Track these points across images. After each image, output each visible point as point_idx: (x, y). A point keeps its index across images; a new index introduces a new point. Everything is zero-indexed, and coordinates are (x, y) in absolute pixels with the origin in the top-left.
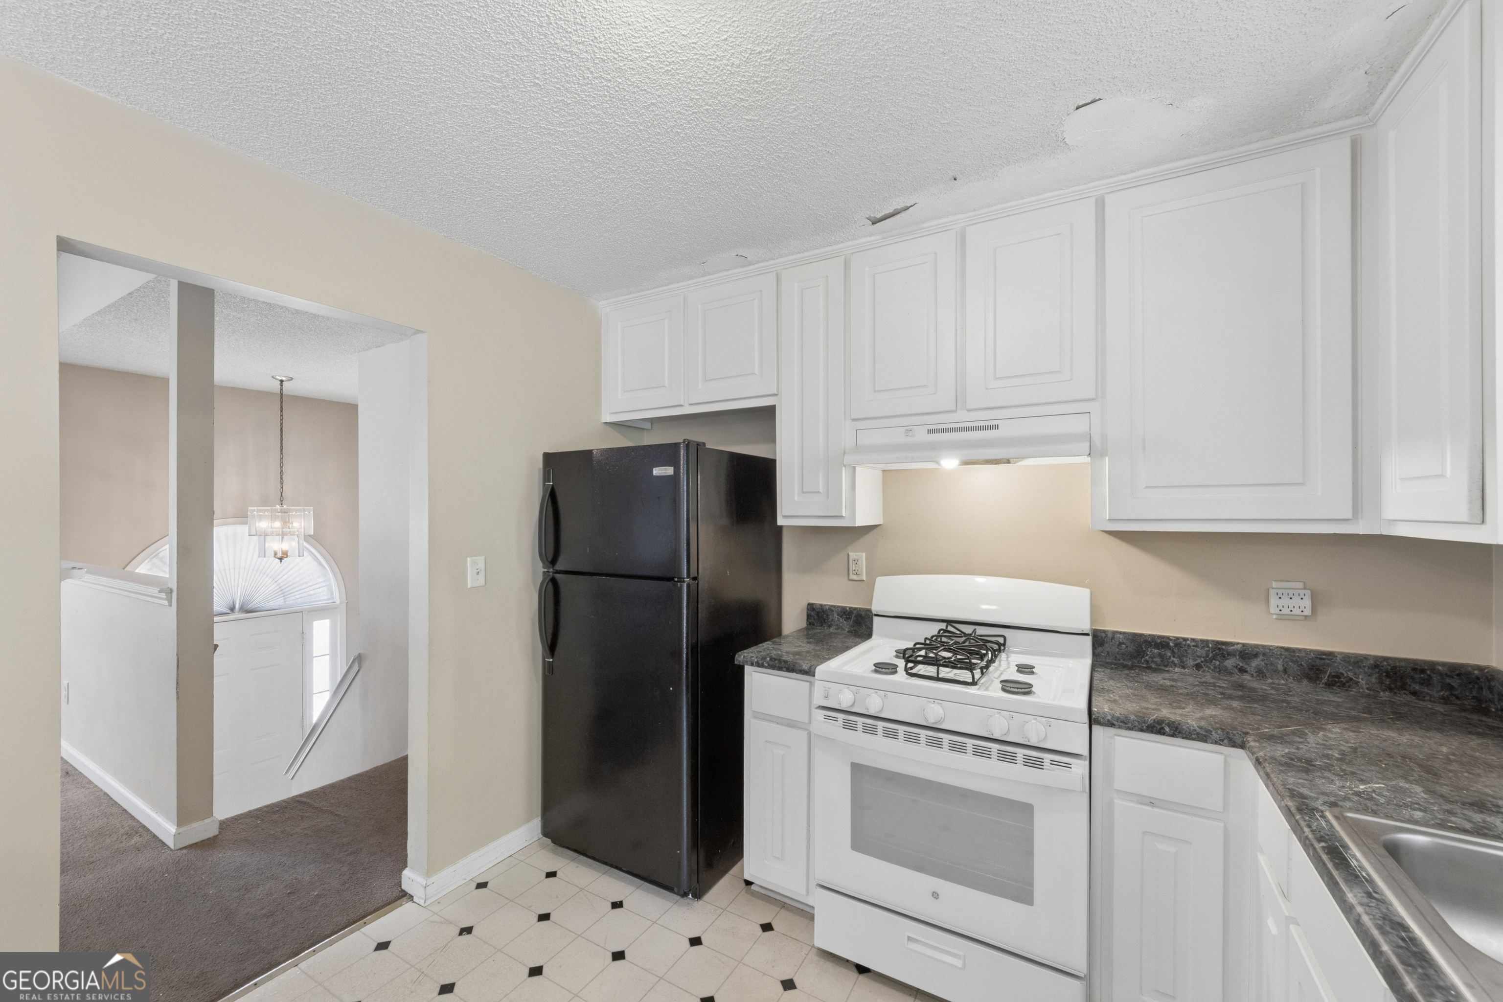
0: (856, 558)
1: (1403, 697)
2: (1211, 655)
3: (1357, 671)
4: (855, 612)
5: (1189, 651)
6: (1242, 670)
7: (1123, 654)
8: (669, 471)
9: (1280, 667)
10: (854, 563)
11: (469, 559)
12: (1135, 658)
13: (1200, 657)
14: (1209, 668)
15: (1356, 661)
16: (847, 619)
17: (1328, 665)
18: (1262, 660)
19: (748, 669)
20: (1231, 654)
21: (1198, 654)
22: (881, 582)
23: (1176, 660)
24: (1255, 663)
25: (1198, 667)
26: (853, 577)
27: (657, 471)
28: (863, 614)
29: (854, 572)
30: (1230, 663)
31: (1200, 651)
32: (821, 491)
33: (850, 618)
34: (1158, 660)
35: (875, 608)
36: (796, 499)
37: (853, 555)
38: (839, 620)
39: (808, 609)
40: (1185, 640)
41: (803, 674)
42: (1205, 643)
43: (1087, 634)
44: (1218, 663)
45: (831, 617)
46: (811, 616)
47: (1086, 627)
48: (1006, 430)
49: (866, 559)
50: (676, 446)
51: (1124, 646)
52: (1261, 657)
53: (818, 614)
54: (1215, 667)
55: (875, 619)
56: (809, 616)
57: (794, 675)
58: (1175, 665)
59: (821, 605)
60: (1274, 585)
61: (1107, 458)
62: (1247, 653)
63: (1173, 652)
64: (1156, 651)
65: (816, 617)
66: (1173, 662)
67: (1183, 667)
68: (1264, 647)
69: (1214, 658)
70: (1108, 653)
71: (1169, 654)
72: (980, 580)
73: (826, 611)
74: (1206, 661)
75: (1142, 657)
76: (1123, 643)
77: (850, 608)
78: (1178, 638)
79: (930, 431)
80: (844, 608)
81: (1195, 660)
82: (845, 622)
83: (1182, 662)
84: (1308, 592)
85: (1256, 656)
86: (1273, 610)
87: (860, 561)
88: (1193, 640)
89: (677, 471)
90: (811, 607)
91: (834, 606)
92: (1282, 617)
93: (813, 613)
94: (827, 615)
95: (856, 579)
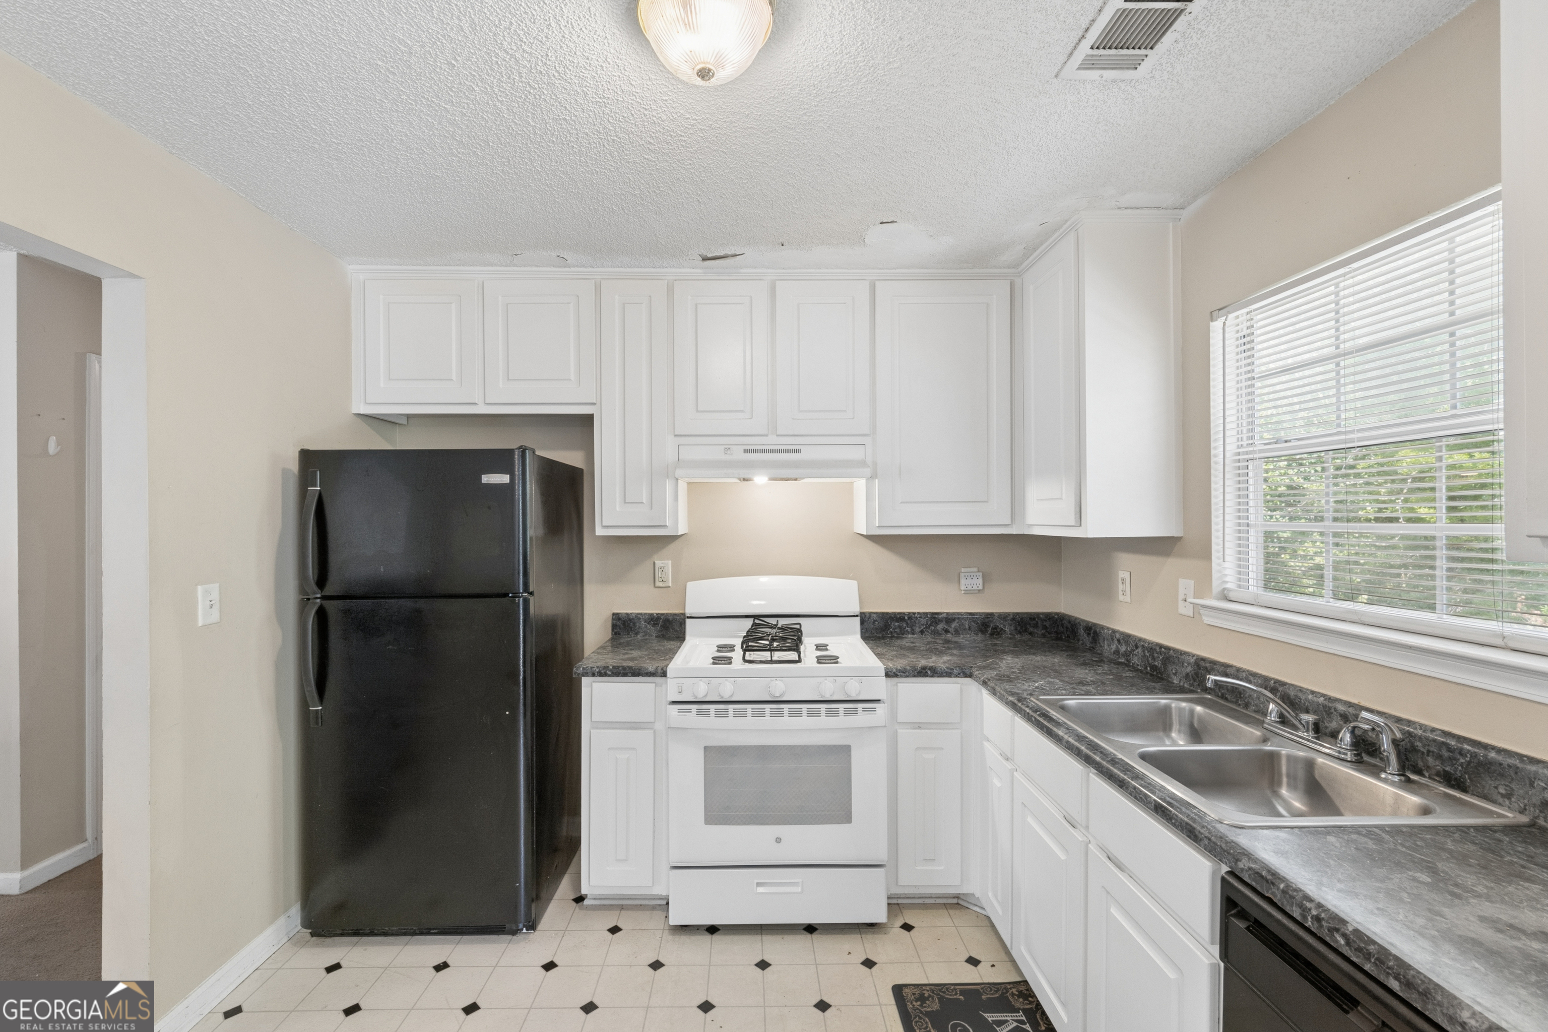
0: (662, 565)
1: (1026, 637)
2: (929, 623)
3: (1005, 623)
4: (662, 617)
5: (917, 622)
6: (947, 631)
7: (876, 629)
8: (505, 479)
9: (967, 626)
10: (660, 570)
11: (199, 588)
12: (884, 631)
13: (923, 625)
14: (928, 632)
15: (1004, 617)
16: (655, 625)
17: (991, 621)
18: (958, 623)
19: (585, 681)
20: (940, 621)
21: (922, 623)
22: (692, 587)
23: (909, 629)
24: (954, 625)
25: (922, 632)
26: (658, 584)
27: (487, 479)
28: (671, 618)
29: (661, 580)
30: (940, 627)
31: (923, 621)
32: (644, 502)
33: (657, 624)
34: (898, 630)
35: (689, 611)
36: (618, 509)
37: (659, 563)
38: (646, 627)
39: (613, 619)
40: (914, 613)
41: (650, 676)
42: (926, 614)
43: (857, 616)
44: (933, 628)
45: (637, 624)
46: (616, 625)
47: (857, 610)
48: (807, 454)
49: (672, 566)
50: (511, 452)
51: (877, 623)
52: (957, 621)
53: (624, 623)
54: (932, 631)
55: (688, 621)
56: (614, 626)
57: (640, 679)
58: (909, 633)
59: (627, 614)
60: (963, 570)
61: (877, 480)
62: (950, 619)
63: (907, 624)
64: (897, 624)
65: (622, 626)
66: (907, 631)
67: (913, 634)
68: (958, 613)
69: (931, 625)
70: (867, 629)
71: (905, 625)
72: (764, 579)
73: (632, 619)
74: (926, 627)
75: (889, 630)
76: (876, 621)
77: (657, 614)
78: (909, 613)
79: (746, 451)
80: (651, 615)
81: (920, 628)
82: (653, 629)
83: (913, 630)
84: (981, 574)
85: (954, 620)
86: (963, 588)
87: (667, 568)
88: (919, 613)
89: (512, 479)
90: (616, 617)
91: (641, 614)
92: (968, 592)
93: (618, 623)
94: (634, 624)
95: (664, 586)
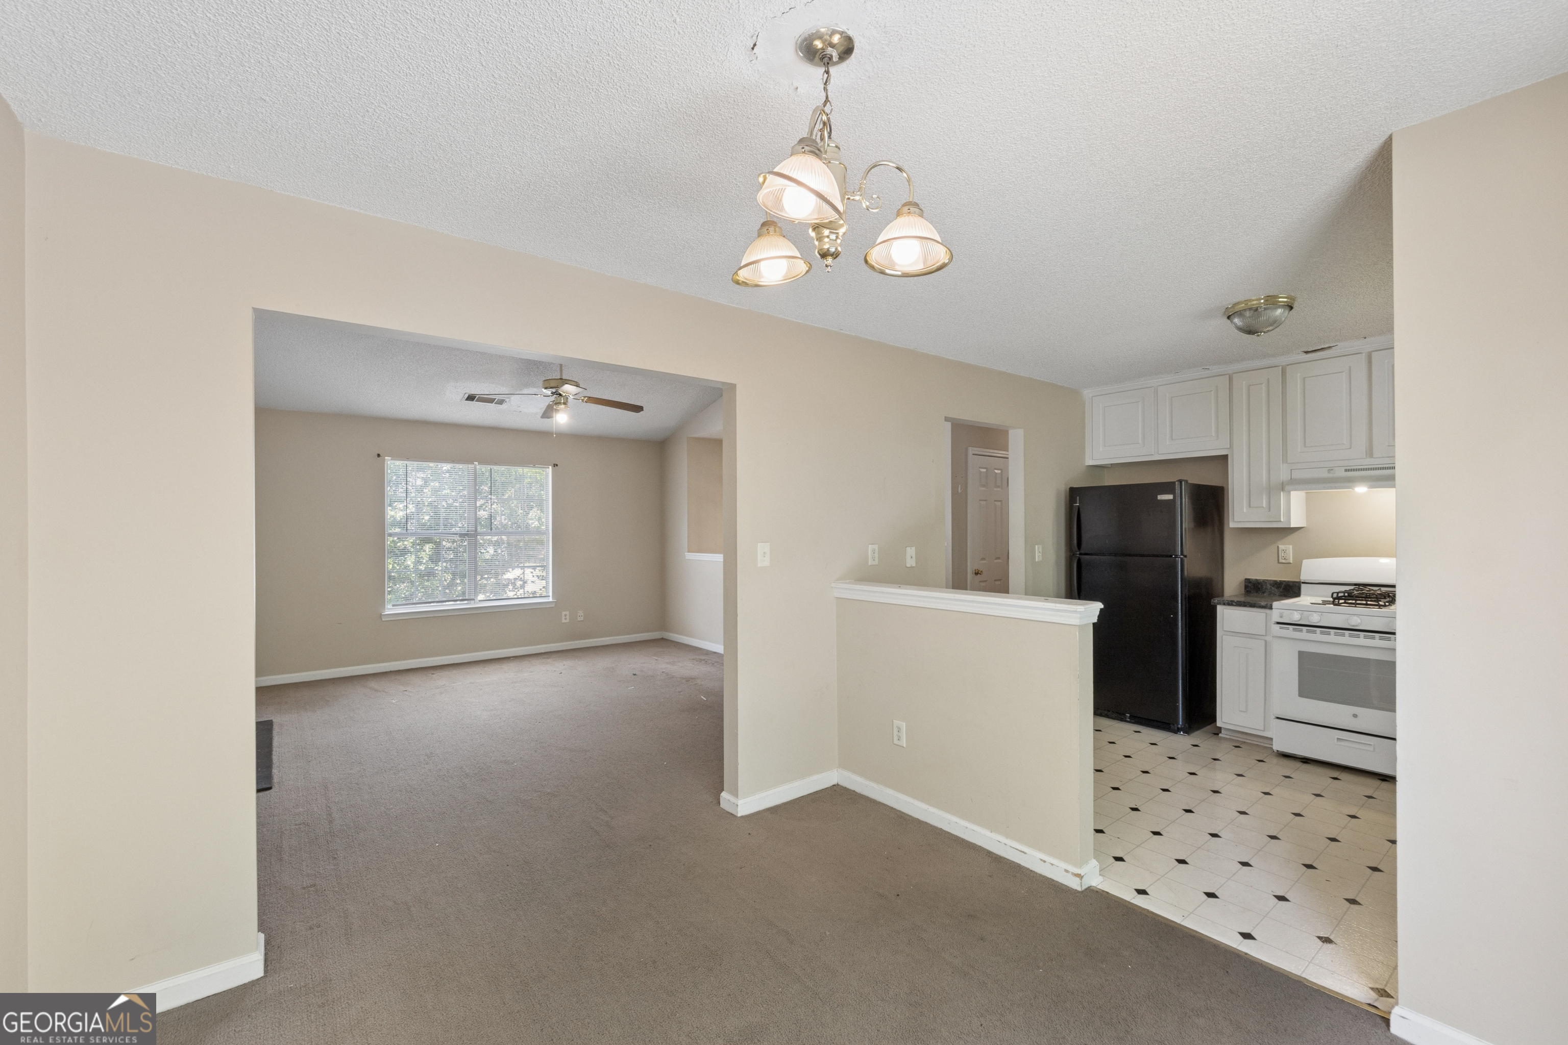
0: (1285, 548)
4: (1284, 583)
8: (1170, 497)
10: (1283, 552)
11: (1036, 546)
16: (1278, 587)
19: (1220, 608)
22: (1306, 563)
26: (1281, 561)
27: (1160, 497)
28: (1291, 584)
29: (1284, 558)
32: (1264, 506)
33: (1280, 586)
35: (1303, 578)
36: (1245, 511)
37: (1281, 547)
38: (1271, 588)
39: (1245, 582)
41: (1260, 608)
45: (1264, 587)
49: (1293, 548)
50: (1174, 483)
53: (1254, 585)
55: (1303, 586)
56: (1246, 587)
57: (1255, 609)
59: (1257, 580)
65: (1252, 587)
73: (1261, 583)
77: (1280, 581)
79: (1346, 470)
80: (1275, 581)
82: (1277, 590)
87: (1287, 550)
89: (1174, 497)
90: (1248, 581)
91: (1267, 580)
93: (1249, 585)
94: (1262, 586)
95: (1285, 562)
